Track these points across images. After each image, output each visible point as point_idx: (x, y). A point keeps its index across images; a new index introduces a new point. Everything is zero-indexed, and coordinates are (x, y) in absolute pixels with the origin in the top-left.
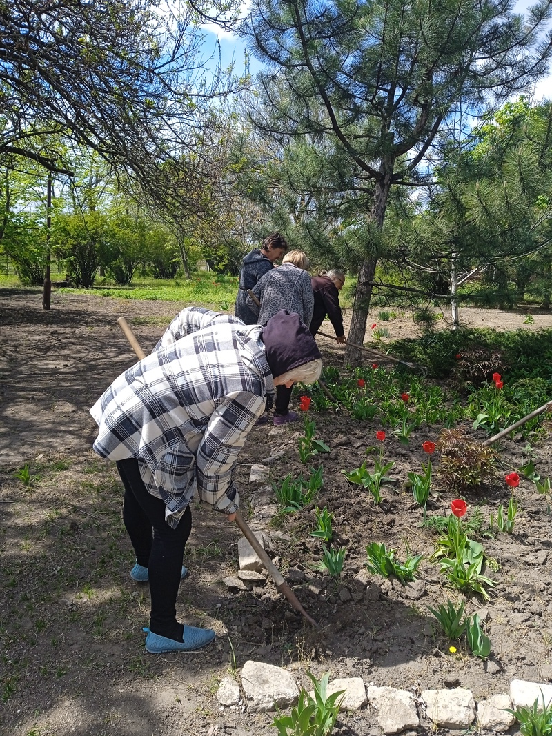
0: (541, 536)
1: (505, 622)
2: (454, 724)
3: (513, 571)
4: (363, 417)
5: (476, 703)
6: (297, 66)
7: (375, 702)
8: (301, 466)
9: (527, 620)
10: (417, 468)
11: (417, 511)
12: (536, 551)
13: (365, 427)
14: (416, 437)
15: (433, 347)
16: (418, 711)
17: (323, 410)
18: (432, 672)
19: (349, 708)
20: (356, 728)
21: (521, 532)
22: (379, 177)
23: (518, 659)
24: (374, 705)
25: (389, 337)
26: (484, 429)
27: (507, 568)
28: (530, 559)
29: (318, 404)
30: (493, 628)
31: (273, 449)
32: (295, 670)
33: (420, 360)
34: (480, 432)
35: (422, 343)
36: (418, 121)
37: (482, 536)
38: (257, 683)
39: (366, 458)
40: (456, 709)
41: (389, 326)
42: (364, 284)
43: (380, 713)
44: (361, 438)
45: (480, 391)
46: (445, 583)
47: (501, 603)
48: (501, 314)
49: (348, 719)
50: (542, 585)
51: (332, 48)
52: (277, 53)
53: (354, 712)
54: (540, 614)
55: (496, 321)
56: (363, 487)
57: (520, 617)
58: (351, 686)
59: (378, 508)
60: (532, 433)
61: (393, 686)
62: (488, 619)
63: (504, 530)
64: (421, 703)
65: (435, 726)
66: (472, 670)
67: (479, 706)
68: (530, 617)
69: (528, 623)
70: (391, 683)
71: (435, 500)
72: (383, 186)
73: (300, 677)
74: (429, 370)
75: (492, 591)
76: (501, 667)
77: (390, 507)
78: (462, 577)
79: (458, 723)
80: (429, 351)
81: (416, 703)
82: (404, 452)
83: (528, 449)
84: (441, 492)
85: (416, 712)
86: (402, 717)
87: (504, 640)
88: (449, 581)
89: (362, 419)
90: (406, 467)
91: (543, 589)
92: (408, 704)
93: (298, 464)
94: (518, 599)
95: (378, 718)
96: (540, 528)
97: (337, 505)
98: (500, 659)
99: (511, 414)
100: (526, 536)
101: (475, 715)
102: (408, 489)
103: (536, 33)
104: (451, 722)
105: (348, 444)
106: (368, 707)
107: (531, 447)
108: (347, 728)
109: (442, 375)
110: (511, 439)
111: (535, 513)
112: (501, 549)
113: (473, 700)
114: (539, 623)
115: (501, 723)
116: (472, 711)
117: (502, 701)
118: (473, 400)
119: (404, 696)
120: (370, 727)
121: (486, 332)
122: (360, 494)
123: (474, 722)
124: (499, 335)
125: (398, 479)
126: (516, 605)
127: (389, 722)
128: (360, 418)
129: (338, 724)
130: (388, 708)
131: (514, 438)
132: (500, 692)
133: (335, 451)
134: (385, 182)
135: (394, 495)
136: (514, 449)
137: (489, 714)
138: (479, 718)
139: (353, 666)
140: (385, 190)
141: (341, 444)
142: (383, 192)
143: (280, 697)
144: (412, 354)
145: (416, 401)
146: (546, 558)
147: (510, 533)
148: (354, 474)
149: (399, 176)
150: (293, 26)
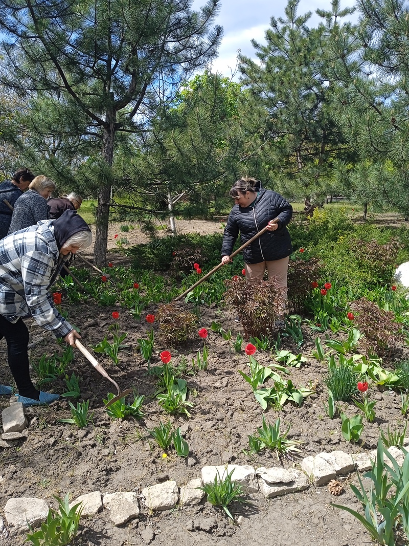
0: (226, 368)
1: (200, 430)
2: (164, 507)
3: (207, 395)
4: (107, 304)
5: (179, 489)
6: (31, 37)
7: (109, 505)
8: (57, 346)
9: (214, 425)
10: (146, 335)
11: (145, 365)
12: (222, 378)
13: (109, 311)
14: (146, 314)
15: (159, 249)
16: (139, 504)
17: (77, 302)
18: (150, 475)
19: (89, 514)
20: (95, 527)
21: (213, 368)
22: (106, 125)
23: (208, 452)
24: (108, 508)
25: (128, 243)
26: (192, 303)
27: (203, 393)
28: (218, 384)
29: (72, 298)
30: (192, 435)
31: (34, 337)
32: (48, 497)
33: (149, 258)
34: (189, 305)
35: (151, 247)
36: (131, 85)
37: (188, 375)
38: (17, 513)
39: (109, 333)
40: (165, 496)
41: (128, 236)
42: (103, 205)
43: (112, 512)
44: (105, 319)
45: (189, 277)
46: (162, 412)
47: (199, 417)
48: (206, 224)
49: (89, 522)
50: (224, 400)
51: (58, 26)
52: (14, 27)
53: (93, 516)
54: (222, 420)
55: (202, 228)
56: (105, 355)
57: (210, 424)
58: (91, 498)
59: (117, 368)
60: (221, 301)
61: (122, 491)
62: (189, 429)
63: (202, 369)
64: (141, 498)
65: (151, 511)
66: (178, 467)
67: (181, 490)
68: (216, 423)
69: (214, 427)
70: (121, 489)
71: (157, 355)
72: (109, 132)
73: (52, 501)
74: (156, 265)
75: (193, 411)
76: (197, 460)
77: (126, 366)
78: (172, 405)
79: (167, 505)
80: (155, 252)
81: (138, 499)
82: (137, 325)
83: (218, 312)
84: (162, 349)
85: (138, 505)
86: (127, 511)
87: (199, 442)
88: (164, 409)
89: (107, 306)
90: (138, 335)
91: (225, 402)
92: (132, 501)
93: (55, 345)
94: (209, 413)
95: (110, 517)
96: (225, 363)
97: (85, 371)
98: (196, 455)
99: (209, 290)
100: (216, 370)
101: (179, 497)
102: (138, 351)
103: (207, 26)
104: (162, 506)
105: (96, 325)
106: (104, 510)
107: (221, 311)
108: (87, 529)
109: (165, 268)
110: (209, 307)
111: (222, 354)
112: (200, 381)
113: (176, 487)
114: (221, 426)
115: (196, 498)
116: (176, 495)
117: (196, 482)
118: (185, 283)
119: (129, 496)
120: (105, 523)
121: (194, 236)
122: (103, 360)
123: (178, 503)
124: (202, 237)
125: (131, 345)
126: (207, 416)
127: (119, 516)
128: (105, 305)
129: (80, 527)
130: (117, 507)
131: (211, 306)
132: (196, 478)
133: (85, 331)
134: (111, 128)
135: (129, 356)
136: (211, 313)
137: (187, 494)
138: (181, 499)
139: (93, 484)
140: (111, 135)
141: (90, 326)
142: (109, 136)
143: (36, 519)
144: (144, 255)
145: (146, 288)
146: (228, 382)
147: (206, 370)
148: (99, 346)
149: (120, 124)
150: (26, 7)
